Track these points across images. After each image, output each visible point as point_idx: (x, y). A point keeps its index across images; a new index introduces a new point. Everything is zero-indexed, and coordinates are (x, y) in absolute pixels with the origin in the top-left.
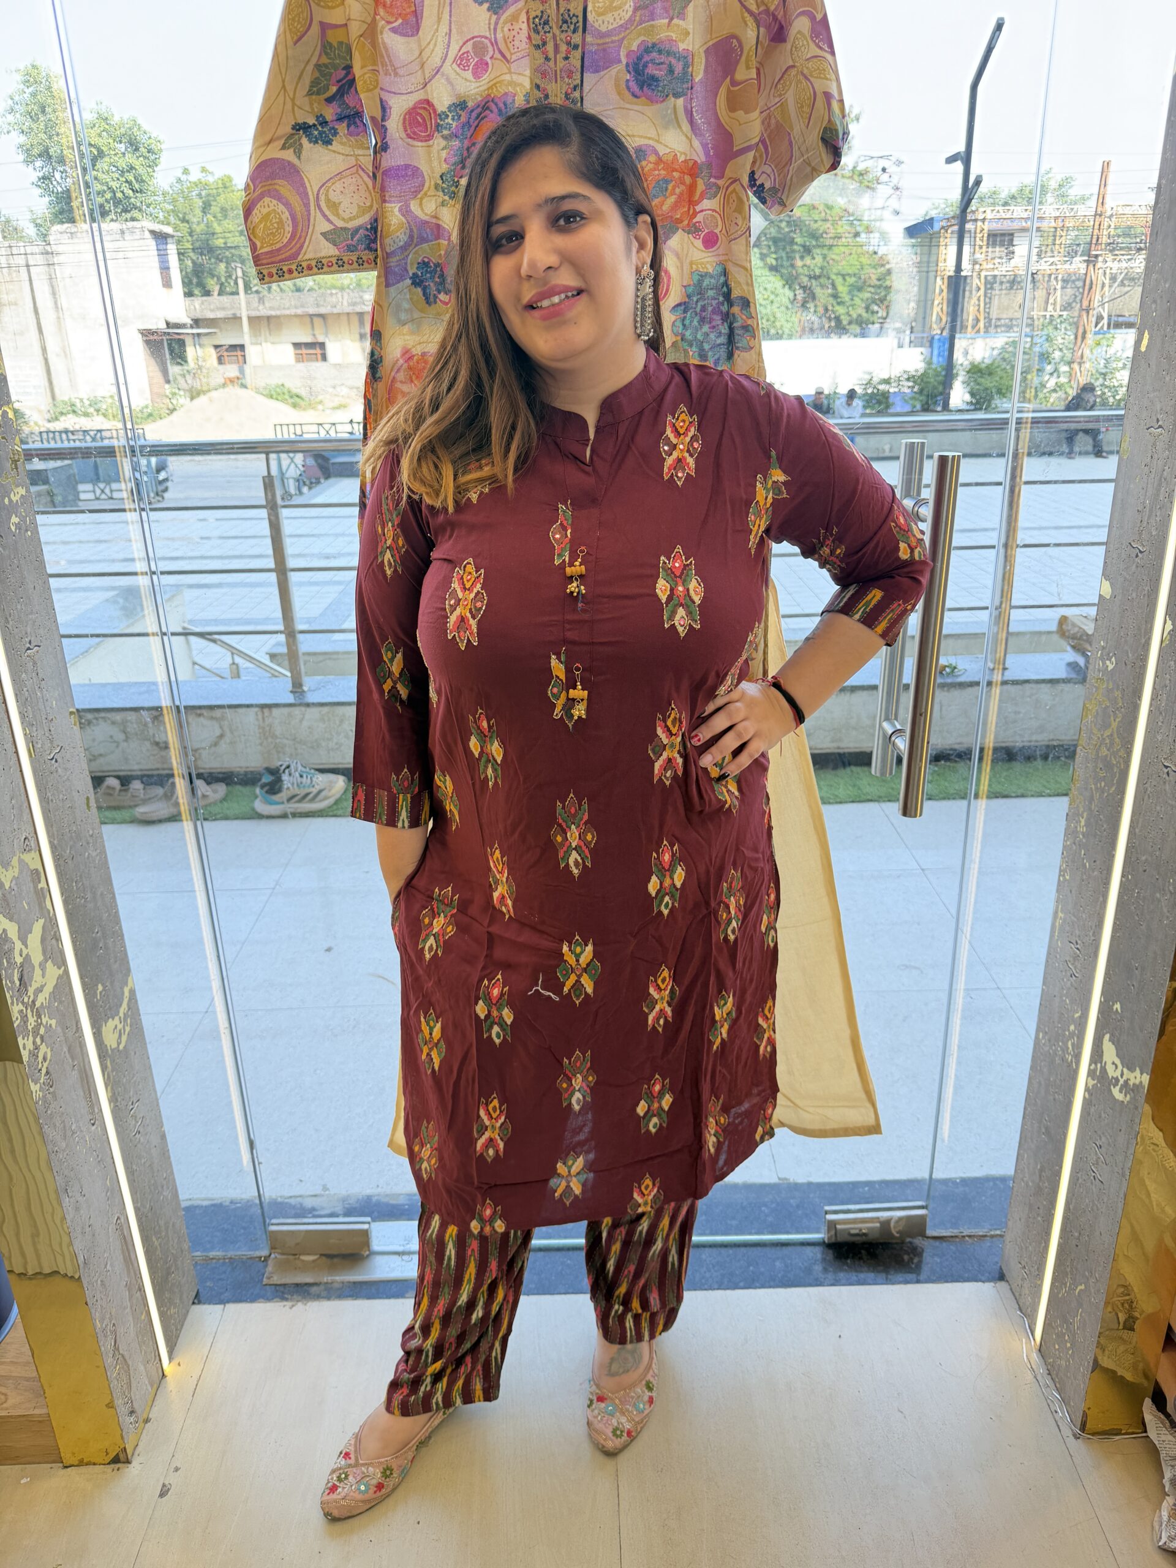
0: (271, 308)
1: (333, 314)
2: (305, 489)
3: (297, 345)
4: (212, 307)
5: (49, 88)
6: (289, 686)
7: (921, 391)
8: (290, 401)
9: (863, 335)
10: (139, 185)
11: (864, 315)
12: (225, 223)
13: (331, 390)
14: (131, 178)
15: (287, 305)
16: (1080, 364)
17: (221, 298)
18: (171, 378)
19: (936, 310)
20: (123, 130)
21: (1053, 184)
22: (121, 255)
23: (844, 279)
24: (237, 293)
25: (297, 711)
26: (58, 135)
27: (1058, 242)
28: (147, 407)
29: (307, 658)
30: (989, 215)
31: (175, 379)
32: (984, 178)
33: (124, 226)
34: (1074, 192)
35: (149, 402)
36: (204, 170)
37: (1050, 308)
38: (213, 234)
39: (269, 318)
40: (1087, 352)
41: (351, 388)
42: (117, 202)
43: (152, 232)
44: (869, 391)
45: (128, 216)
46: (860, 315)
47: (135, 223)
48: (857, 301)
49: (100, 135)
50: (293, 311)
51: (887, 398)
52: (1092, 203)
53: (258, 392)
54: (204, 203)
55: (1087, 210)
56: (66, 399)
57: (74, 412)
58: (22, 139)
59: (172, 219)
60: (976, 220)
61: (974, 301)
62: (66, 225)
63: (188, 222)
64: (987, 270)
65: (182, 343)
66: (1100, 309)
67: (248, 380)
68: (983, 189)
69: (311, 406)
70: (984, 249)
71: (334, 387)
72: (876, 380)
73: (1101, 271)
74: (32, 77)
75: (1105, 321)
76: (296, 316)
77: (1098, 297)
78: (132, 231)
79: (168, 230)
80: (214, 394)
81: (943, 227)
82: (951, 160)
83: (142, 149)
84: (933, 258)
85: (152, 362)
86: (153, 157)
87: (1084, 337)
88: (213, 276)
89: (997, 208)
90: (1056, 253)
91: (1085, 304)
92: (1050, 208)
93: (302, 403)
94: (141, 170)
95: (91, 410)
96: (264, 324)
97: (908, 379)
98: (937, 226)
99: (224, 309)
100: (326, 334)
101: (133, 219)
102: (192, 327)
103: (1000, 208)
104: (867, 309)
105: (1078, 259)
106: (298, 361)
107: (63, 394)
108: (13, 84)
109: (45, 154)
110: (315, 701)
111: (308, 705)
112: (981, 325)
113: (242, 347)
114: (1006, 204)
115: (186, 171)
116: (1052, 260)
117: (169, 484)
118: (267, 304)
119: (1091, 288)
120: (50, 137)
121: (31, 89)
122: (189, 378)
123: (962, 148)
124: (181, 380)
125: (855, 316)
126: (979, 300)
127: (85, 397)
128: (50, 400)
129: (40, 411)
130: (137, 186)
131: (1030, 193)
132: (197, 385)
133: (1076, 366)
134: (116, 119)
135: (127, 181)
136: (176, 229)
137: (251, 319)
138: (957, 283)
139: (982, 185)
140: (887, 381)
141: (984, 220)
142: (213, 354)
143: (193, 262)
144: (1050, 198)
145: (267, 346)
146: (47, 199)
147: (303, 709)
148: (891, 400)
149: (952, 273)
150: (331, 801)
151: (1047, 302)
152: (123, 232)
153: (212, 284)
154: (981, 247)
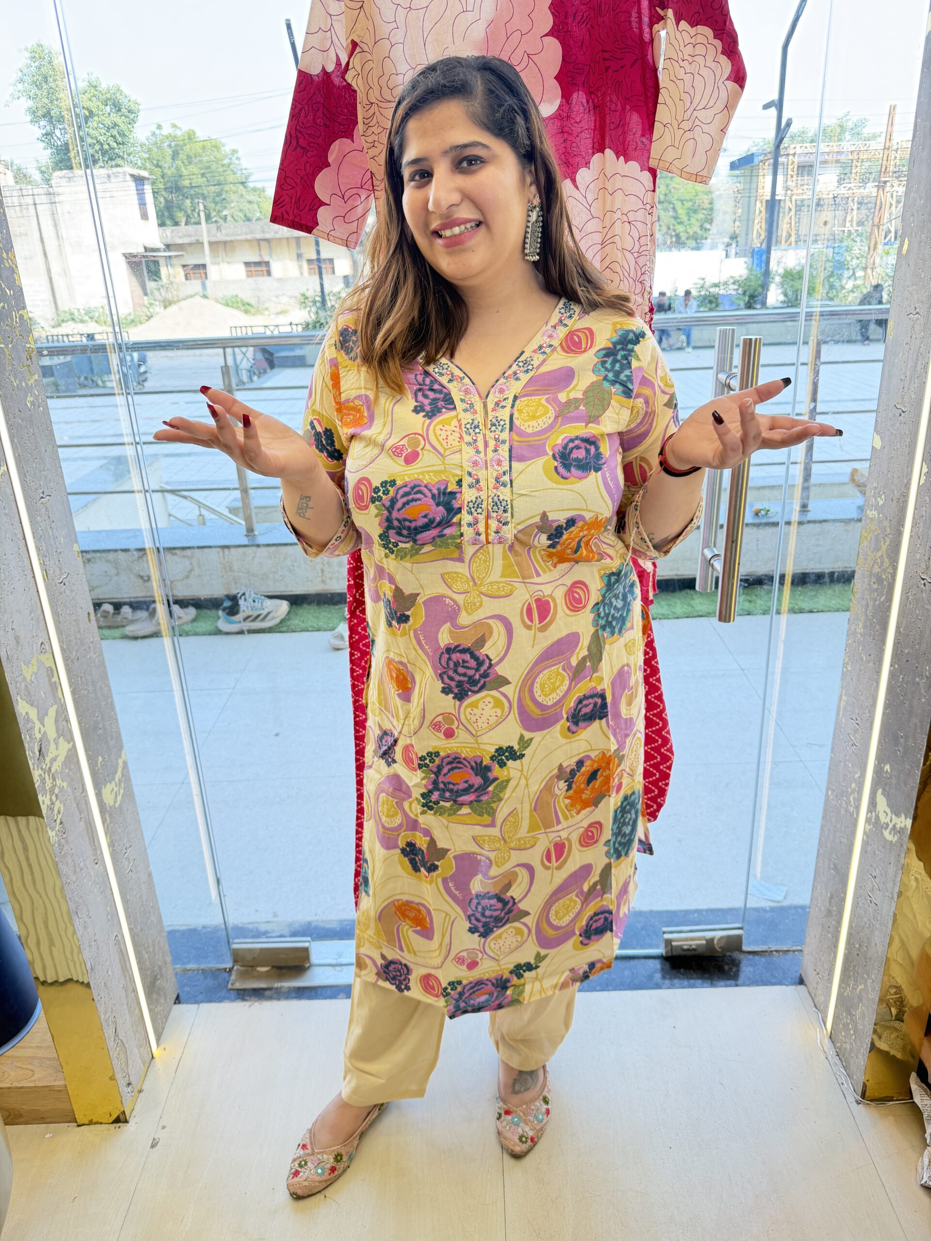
0: (227, 235)
1: (276, 239)
2: (255, 378)
3: (247, 264)
4: (180, 234)
5: (50, 62)
6: (245, 532)
7: (744, 293)
8: (243, 308)
9: (697, 248)
10: (122, 138)
11: (699, 232)
12: (190, 167)
13: (274, 299)
14: (115, 132)
15: (239, 232)
16: (872, 269)
17: (187, 227)
18: (149, 291)
19: (756, 227)
20: (108, 96)
21: (850, 124)
22: (108, 194)
23: (683, 204)
24: (199, 223)
25: (249, 550)
26: (57, 100)
27: (854, 171)
28: (130, 315)
29: (258, 510)
30: (799, 151)
31: (152, 293)
32: (793, 120)
33: (110, 172)
34: (867, 131)
35: (132, 310)
36: (174, 126)
37: (848, 224)
38: (181, 176)
39: (225, 243)
40: (878, 261)
41: (291, 297)
42: (104, 153)
43: (132, 176)
44: (703, 293)
45: (113, 163)
46: (696, 233)
47: (118, 169)
48: (693, 221)
49: (90, 100)
50: (244, 237)
51: (717, 299)
52: (882, 140)
53: (217, 301)
54: (173, 152)
55: (877, 145)
56: (67, 309)
57: (73, 319)
58: (30, 103)
59: (148, 165)
60: (788, 155)
61: (787, 220)
62: (65, 172)
63: (160, 167)
64: (797, 195)
65: (156, 263)
66: (889, 224)
67: (209, 292)
68: (793, 129)
69: (259, 312)
70: (795, 178)
71: (277, 297)
72: (707, 284)
73: (889, 194)
74: (38, 54)
75: (893, 234)
76: (247, 241)
77: (887, 215)
78: (116, 175)
79: (144, 174)
80: (183, 304)
81: (761, 161)
82: (766, 107)
83: (124, 110)
84: (754, 186)
85: (134, 279)
86: (132, 116)
87: (875, 248)
88: (181, 210)
89: (805, 145)
90: (852, 180)
91: (876, 220)
92: (847, 145)
93: (253, 310)
94: (123, 127)
95: (86, 318)
96: (222, 247)
97: (734, 283)
98: (756, 160)
99: (189, 236)
100: (271, 255)
101: (118, 166)
102: (165, 251)
103: (808, 145)
104: (701, 227)
105: (870, 185)
106: (248, 276)
107: (65, 305)
108: (23, 59)
109: (47, 115)
110: (264, 543)
111: (258, 546)
112: (793, 239)
113: (204, 266)
114: (812, 141)
115: (159, 127)
116: (849, 186)
117: (148, 375)
118: (224, 232)
119: (881, 208)
120: (52, 102)
121: (36, 64)
122: (163, 291)
123: (775, 96)
124: (156, 293)
125: (691, 233)
126: (790, 218)
127: (80, 306)
128: (54, 310)
129: (46, 320)
130: (120, 139)
131: (831, 132)
132: (169, 296)
133: (869, 271)
134: (103, 86)
135: (112, 136)
136: (151, 173)
137: (211, 244)
138: (772, 205)
139: (792, 126)
140: (716, 285)
141: (794, 154)
142: (181, 272)
143: (165, 199)
144: (847, 136)
145: (224, 266)
146: (49, 151)
147: (255, 549)
148: (720, 301)
149: (769, 198)
150: (277, 621)
151: (845, 220)
152: (109, 176)
153: (181, 216)
154: (792, 176)
